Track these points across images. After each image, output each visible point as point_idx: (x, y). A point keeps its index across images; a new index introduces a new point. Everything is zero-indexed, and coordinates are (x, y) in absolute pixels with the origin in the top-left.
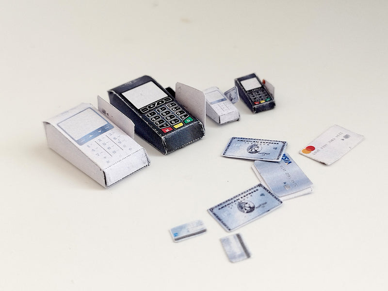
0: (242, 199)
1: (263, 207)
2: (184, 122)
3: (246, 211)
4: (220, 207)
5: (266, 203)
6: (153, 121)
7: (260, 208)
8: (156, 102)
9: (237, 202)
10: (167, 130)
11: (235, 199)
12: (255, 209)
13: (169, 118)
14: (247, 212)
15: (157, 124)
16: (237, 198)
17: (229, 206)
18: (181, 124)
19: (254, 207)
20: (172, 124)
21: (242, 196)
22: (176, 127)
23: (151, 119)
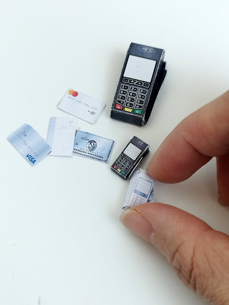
0: (87, 152)
2: (133, 110)
4: (101, 158)
6: (120, 93)
7: (88, 138)
8: (138, 80)
10: (118, 107)
11: (90, 155)
13: (130, 99)
15: (119, 97)
17: (97, 155)
19: (89, 142)
20: (126, 105)
21: (85, 154)
22: (126, 109)
23: (121, 91)
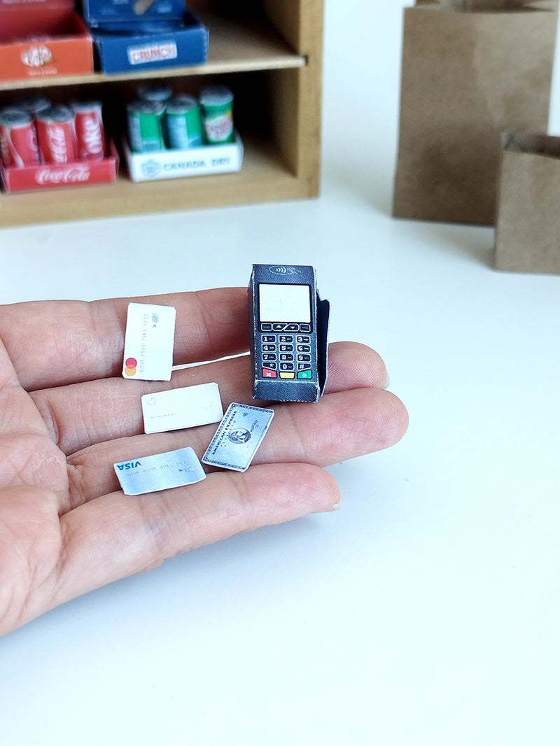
0: (228, 430)
1: (257, 426)
2: (296, 374)
3: (243, 441)
5: (256, 421)
6: (264, 350)
7: (255, 430)
8: (288, 323)
9: (225, 437)
10: (269, 375)
12: (251, 433)
13: (284, 357)
14: (246, 441)
15: (264, 357)
16: (222, 432)
17: (220, 445)
18: (291, 376)
20: (282, 368)
22: (283, 375)
23: (264, 346)
